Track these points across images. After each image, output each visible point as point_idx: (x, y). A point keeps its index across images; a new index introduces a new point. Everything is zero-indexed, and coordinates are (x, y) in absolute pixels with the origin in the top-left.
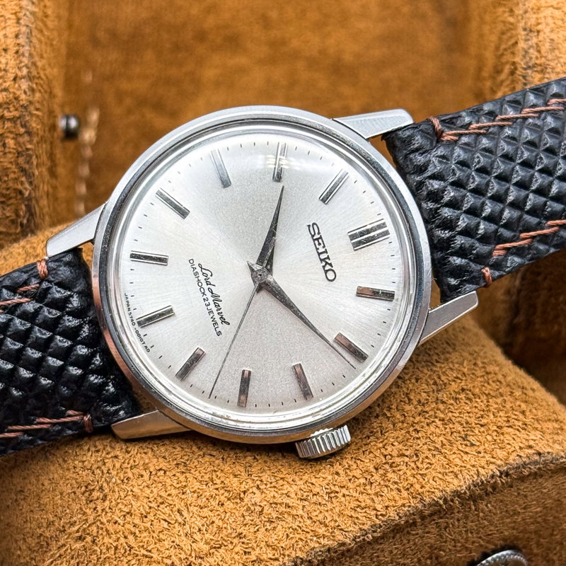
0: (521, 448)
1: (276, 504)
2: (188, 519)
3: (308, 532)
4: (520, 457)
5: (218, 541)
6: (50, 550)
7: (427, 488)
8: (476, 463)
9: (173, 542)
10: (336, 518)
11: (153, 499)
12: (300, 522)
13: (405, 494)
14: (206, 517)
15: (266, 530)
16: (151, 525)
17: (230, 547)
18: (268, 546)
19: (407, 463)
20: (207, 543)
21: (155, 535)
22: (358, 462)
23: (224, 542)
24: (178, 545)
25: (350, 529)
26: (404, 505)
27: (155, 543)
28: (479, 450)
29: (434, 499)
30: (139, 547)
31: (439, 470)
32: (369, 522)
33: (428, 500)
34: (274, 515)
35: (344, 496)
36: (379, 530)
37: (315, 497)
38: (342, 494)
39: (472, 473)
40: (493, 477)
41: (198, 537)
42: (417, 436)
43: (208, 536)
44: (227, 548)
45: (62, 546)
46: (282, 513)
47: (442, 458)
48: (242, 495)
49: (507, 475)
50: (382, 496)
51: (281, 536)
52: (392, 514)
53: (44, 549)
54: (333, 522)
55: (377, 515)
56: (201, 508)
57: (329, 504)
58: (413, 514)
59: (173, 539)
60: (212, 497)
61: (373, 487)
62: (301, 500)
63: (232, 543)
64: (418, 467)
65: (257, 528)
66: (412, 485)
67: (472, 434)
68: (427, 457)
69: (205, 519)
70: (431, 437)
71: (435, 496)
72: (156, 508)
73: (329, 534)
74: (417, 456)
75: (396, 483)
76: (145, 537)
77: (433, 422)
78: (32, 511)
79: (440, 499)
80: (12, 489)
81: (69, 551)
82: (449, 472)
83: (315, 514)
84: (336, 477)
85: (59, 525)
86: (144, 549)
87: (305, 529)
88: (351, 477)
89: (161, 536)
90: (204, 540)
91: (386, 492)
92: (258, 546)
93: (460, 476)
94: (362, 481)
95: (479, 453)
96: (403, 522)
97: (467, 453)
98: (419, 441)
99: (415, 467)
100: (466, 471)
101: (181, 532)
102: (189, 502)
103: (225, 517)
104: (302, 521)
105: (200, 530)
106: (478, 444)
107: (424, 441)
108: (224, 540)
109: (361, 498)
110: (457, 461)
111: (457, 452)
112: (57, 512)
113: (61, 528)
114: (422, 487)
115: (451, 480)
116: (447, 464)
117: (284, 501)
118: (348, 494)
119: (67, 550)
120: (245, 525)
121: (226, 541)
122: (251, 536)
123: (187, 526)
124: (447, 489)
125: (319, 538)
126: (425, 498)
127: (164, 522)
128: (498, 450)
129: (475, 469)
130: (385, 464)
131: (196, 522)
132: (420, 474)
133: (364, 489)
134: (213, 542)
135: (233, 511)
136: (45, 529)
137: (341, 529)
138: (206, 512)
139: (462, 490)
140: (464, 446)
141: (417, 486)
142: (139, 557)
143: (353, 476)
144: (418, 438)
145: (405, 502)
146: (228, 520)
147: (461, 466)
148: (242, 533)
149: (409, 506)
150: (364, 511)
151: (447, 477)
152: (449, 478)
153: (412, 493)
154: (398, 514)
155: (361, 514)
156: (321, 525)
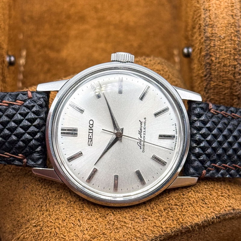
0: (226, 207)
1: (120, 221)
2: (82, 224)
3: (133, 235)
4: (225, 211)
5: (94, 235)
6: (22, 228)
7: (185, 221)
8: (206, 212)
9: (75, 233)
10: (145, 230)
11: (68, 213)
12: (130, 230)
13: (175, 222)
14: (90, 224)
15: (115, 232)
16: (66, 224)
17: (99, 238)
18: (115, 239)
19: (177, 208)
20: (89, 235)
21: (68, 229)
22: (157, 205)
23: (97, 236)
24: (77, 235)
25: (151, 235)
26: (174, 227)
27: (67, 233)
28: (208, 206)
29: (187, 226)
30: (60, 234)
31: (191, 213)
32: (159, 233)
33: (184, 226)
34: (119, 226)
35: (149, 220)
36: (162, 237)
37: (137, 219)
38: (148, 219)
39: (204, 216)
40: (213, 218)
41: (86, 232)
42: (183, 197)
43: (90, 232)
44: (98, 238)
45: (27, 228)
46: (122, 226)
47: (193, 208)
48: (106, 216)
49: (219, 218)
50: (165, 222)
51: (121, 236)
52: (169, 230)
53: (20, 227)
54: (143, 232)
55: (162, 230)
56: (88, 220)
57: (143, 223)
58: (178, 231)
59: (75, 232)
60: (93, 215)
61: (162, 218)
62: (131, 220)
63: (100, 237)
64: (182, 211)
65: (111, 231)
66: (179, 219)
67: (206, 198)
68: (186, 207)
69: (90, 225)
70: (189, 198)
71: (188, 225)
72: (69, 217)
73: (141, 237)
74: (182, 206)
75: (172, 217)
76: (63, 230)
77: (191, 191)
78: (16, 210)
79: (190, 226)
80: (8, 199)
81: (30, 230)
82: (195, 215)
83: (136, 227)
84: (147, 211)
85: (27, 218)
86: (63, 235)
87: (131, 234)
88: (153, 212)
89: (70, 230)
90: (88, 234)
91: (167, 220)
92: (111, 239)
93: (199, 217)
94: (158, 214)
95: (208, 207)
96: (173, 235)
97: (203, 207)
98: (184, 199)
99: (181, 211)
100: (202, 215)
101: (79, 229)
102: (83, 217)
103: (98, 225)
104: (130, 229)
105: (87, 229)
106: (208, 203)
107: (186, 200)
108: (97, 235)
109: (157, 222)
110: (199, 210)
111: (199, 206)
112: (26, 212)
113: (28, 220)
114: (183, 220)
115: (195, 218)
116: (194, 211)
117: (124, 220)
118: (151, 219)
119: (29, 230)
120: (106, 229)
121: (98, 235)
122: (108, 234)
123: (82, 227)
124: (193, 222)
125: (137, 238)
126: (183, 225)
127: (72, 224)
128: (216, 207)
129: (206, 215)
130: (169, 208)
131: (86, 226)
132: (183, 214)
133: (158, 218)
134: (92, 235)
135: (102, 222)
136: (21, 219)
137: (147, 235)
138: (90, 222)
139: (199, 223)
140: (202, 204)
141: (181, 220)
142: (60, 238)
143: (154, 212)
144: (184, 198)
145: (175, 226)
146: (99, 226)
147: (200, 213)
148: (104, 233)
149: (177, 228)
150: (157, 228)
151: (194, 217)
152: (195, 217)
153: (178, 223)
154: (171, 231)
155: (156, 229)
156: (138, 232)
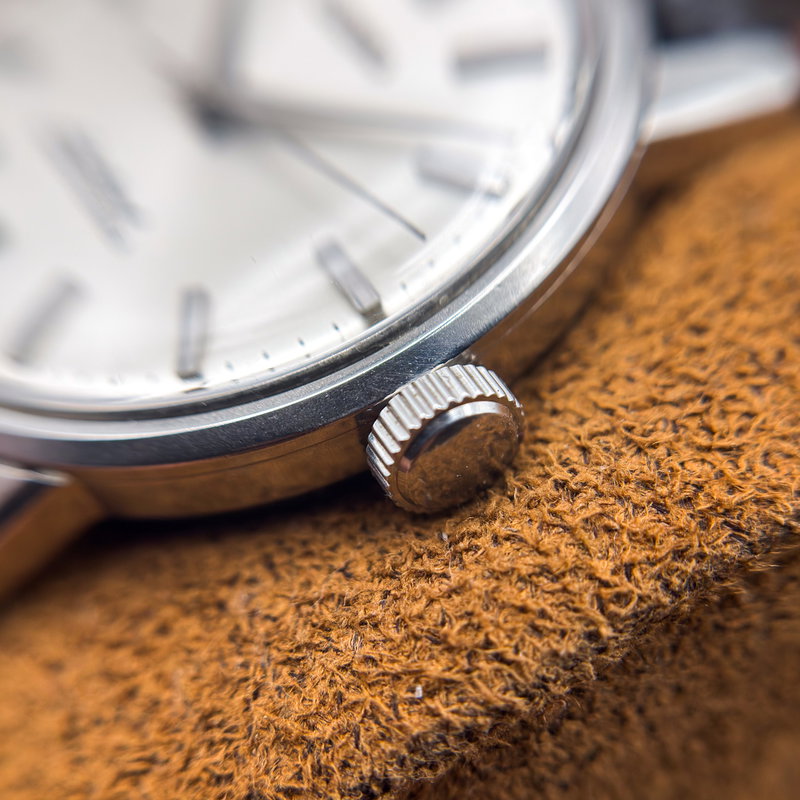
1: (311, 603)
7: (749, 491)
13: (681, 517)
19: (674, 422)
26: (679, 554)
29: (777, 523)
32: (579, 627)
33: (757, 528)
50: (609, 529)
52: (646, 585)
54: (470, 633)
55: (600, 599)
58: (719, 578)
61: (579, 504)
66: (698, 487)
68: (735, 398)
71: (782, 513)
73: (460, 678)
75: (648, 485)
91: (620, 515)
96: (686, 607)
109: (548, 540)
114: (732, 489)
117: (335, 589)
133: (554, 514)
141: (718, 491)
144: (701, 350)
154: (667, 586)
155: (552, 599)
156: (437, 649)
